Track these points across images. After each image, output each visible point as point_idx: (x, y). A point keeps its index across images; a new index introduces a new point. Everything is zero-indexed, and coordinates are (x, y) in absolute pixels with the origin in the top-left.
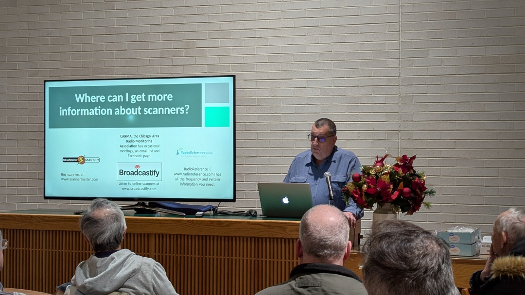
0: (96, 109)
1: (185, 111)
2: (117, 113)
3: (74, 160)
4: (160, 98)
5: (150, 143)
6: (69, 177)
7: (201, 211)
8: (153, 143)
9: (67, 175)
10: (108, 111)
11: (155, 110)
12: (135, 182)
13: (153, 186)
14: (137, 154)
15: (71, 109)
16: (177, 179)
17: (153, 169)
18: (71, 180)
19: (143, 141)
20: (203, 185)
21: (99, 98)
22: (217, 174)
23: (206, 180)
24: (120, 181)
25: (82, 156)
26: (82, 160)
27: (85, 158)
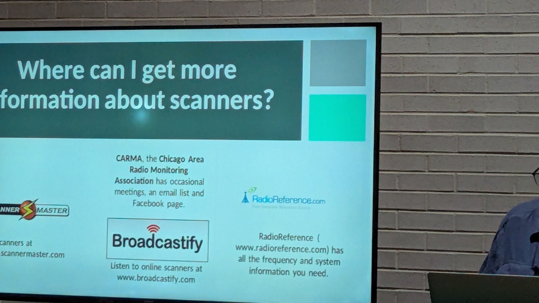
0: (63, 96)
1: (264, 104)
2: (110, 105)
3: (11, 210)
4: (208, 72)
5: (182, 174)
8: (190, 176)
10: (91, 101)
11: (196, 99)
12: (148, 263)
13: (188, 274)
14: (153, 199)
15: (8, 94)
16: (242, 259)
17: (188, 235)
18: (3, 254)
19: (167, 170)
20: (301, 273)
21: (71, 71)
22: (334, 250)
23: (309, 262)
24: (113, 261)
25: (30, 202)
26: (30, 211)
27: (37, 207)
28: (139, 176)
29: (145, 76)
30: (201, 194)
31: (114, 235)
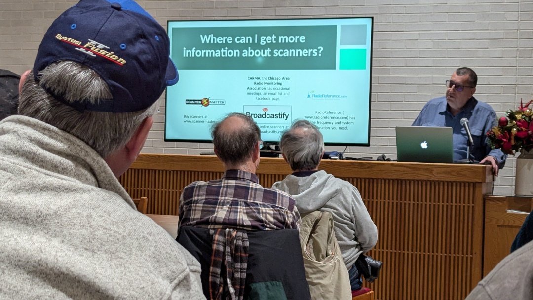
0: (222, 51)
1: (319, 53)
2: (245, 54)
3: (198, 102)
4: (291, 39)
5: (279, 85)
6: (192, 120)
8: (283, 86)
9: (190, 117)
10: (236, 53)
11: (286, 52)
12: (263, 125)
14: (265, 96)
17: (282, 112)
18: (194, 122)
19: (272, 84)
20: (335, 128)
21: (226, 40)
22: (351, 118)
23: (339, 123)
25: (206, 98)
26: (206, 103)
27: (210, 100)
28: (259, 86)
29: (262, 41)
30: (288, 94)
31: (247, 113)
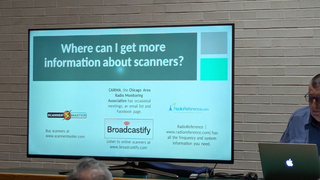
0: (83, 61)
1: (179, 63)
2: (105, 65)
3: (59, 115)
4: (152, 48)
5: (140, 97)
6: (54, 134)
7: (196, 173)
8: (144, 98)
9: (52, 131)
10: (96, 63)
11: (146, 61)
12: (124, 140)
13: (144, 145)
14: (126, 109)
15: (57, 60)
16: (169, 138)
17: (143, 126)
18: (56, 136)
19: (133, 96)
20: (198, 144)
21: (86, 49)
22: (213, 133)
23: (202, 138)
24: (108, 139)
25: (68, 111)
26: (68, 116)
27: (71, 114)
28: (120, 98)
29: (122, 51)
30: (149, 107)
31: (108, 127)
